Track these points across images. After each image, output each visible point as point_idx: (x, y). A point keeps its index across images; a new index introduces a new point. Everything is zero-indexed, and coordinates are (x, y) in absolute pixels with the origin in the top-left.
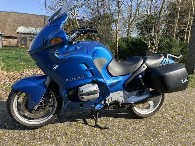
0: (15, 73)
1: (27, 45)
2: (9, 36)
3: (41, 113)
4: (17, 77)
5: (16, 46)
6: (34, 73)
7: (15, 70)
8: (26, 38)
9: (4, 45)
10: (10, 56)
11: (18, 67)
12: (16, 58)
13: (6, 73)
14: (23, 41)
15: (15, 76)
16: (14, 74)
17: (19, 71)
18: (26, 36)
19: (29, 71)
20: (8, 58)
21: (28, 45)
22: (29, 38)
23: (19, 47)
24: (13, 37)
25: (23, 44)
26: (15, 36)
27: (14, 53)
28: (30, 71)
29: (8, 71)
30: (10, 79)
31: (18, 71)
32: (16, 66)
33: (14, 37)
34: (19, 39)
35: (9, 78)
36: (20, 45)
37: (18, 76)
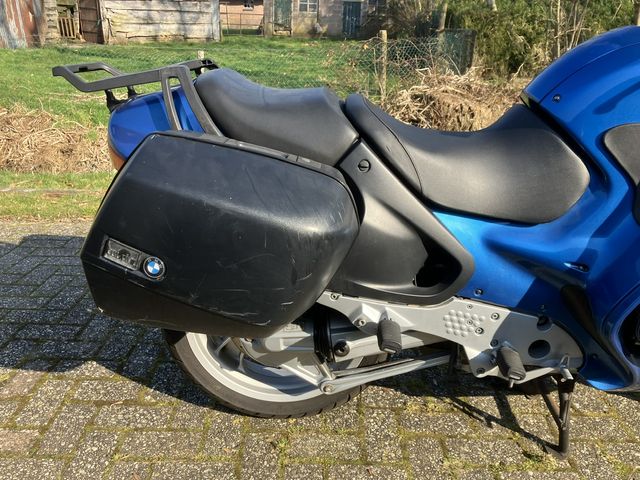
1: (293, 27)
5: (258, 32)
8: (289, 2)
9: (224, 27)
21: (296, 25)
22: (299, 3)
23: (268, 34)
25: (280, 22)
34: (269, 4)
36: (271, 28)
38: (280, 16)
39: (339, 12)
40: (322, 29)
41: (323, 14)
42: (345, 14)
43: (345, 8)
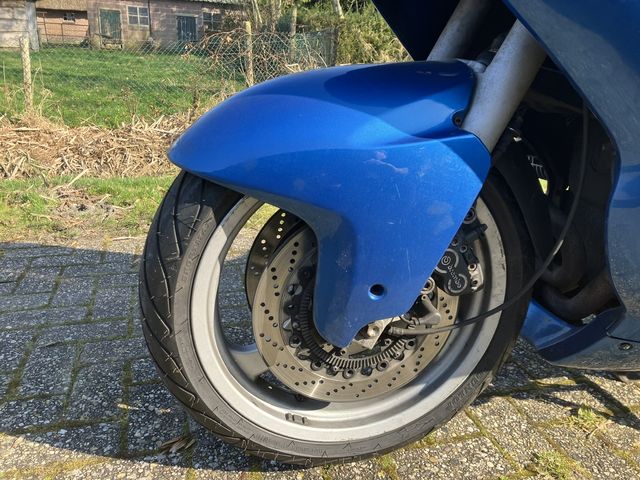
0: (96, 132)
1: (123, 40)
2: (56, 7)
3: (394, 365)
4: (108, 147)
5: (84, 45)
6: (172, 131)
7: (97, 120)
8: (117, 13)
9: (44, 39)
10: (69, 73)
11: (108, 110)
12: (95, 79)
13: (64, 131)
14: (107, 24)
15: (97, 142)
16: (96, 137)
17: (112, 125)
18: (118, 6)
19: (151, 123)
20: (64, 77)
21: (126, 38)
22: (128, 15)
23: (97, 48)
24: (71, 11)
25: (108, 34)
26: (77, 8)
27: (80, 64)
28: (154, 124)
29: (71, 121)
30: (81, 154)
31: (107, 123)
32: (98, 106)
33: (75, 11)
34: (95, 15)
35: (76, 150)
36: (98, 41)
37: (111, 143)
38: (108, 28)
39: (174, 26)
40: (157, 44)
41: (156, 28)
42: (179, 29)
43: (179, 23)
